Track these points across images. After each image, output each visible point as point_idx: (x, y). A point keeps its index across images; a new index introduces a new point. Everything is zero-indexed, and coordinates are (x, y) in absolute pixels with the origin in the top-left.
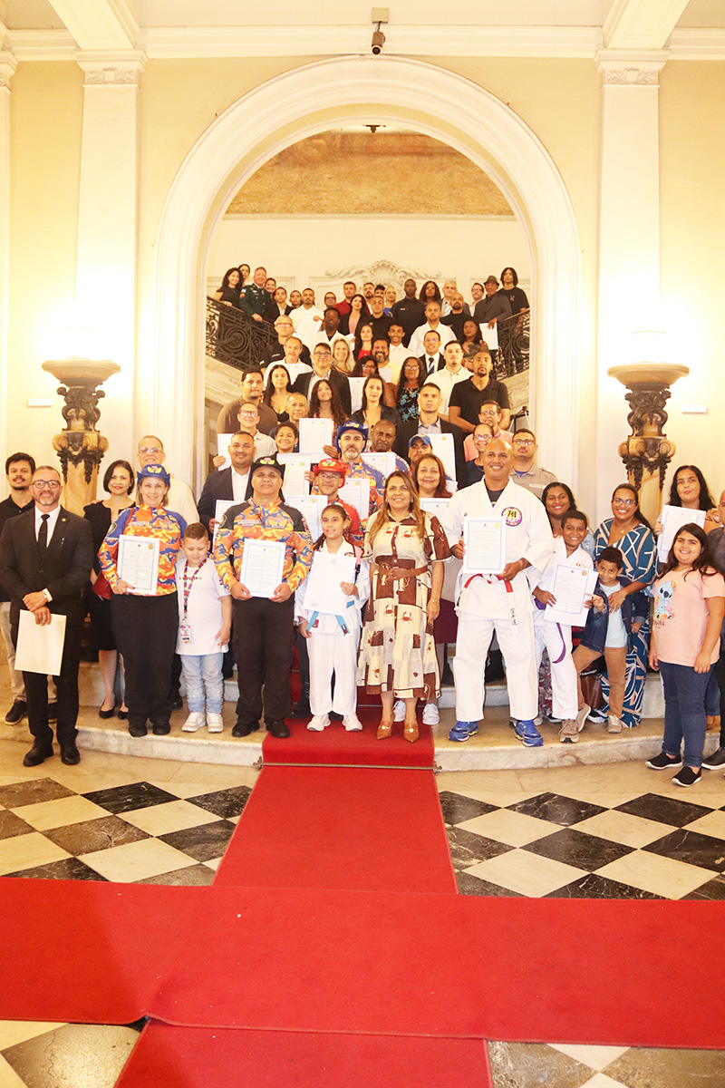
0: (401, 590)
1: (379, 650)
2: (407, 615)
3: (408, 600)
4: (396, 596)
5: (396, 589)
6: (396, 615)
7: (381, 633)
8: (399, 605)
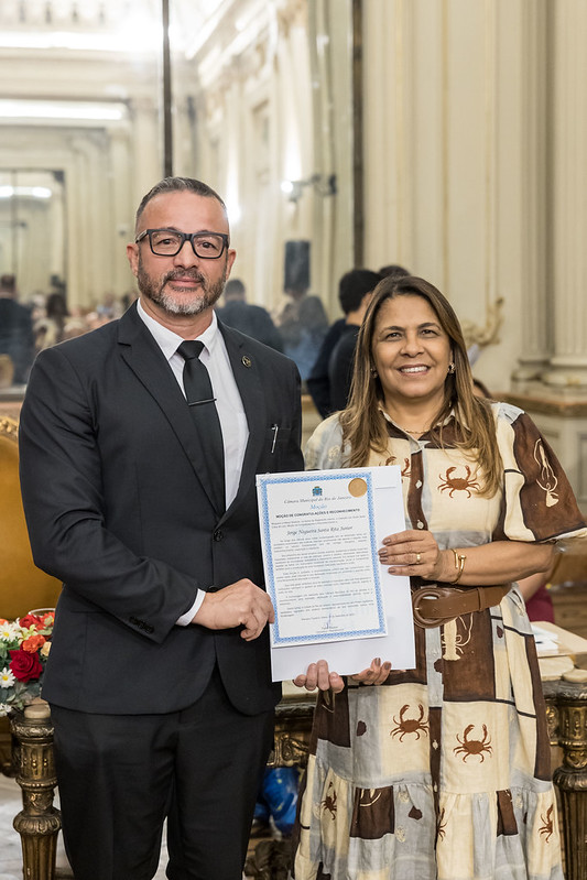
0: (452, 655)
1: (383, 848)
2: (473, 737)
3: (476, 686)
4: (435, 678)
5: (433, 653)
6: (436, 734)
7: (388, 795)
8: (447, 704)
